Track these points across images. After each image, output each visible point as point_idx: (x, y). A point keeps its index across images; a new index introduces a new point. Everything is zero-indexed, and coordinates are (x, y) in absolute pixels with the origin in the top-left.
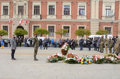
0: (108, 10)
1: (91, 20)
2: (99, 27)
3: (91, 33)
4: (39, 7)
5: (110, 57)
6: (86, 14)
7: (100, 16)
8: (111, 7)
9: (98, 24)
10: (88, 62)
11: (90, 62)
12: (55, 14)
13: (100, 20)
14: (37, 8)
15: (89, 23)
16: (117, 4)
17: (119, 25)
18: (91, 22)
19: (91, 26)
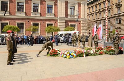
0: (72, 10)
1: (58, 18)
2: (66, 24)
3: (60, 30)
4: (7, 4)
5: (89, 51)
6: (53, 12)
7: (66, 15)
8: (74, 7)
9: (65, 22)
10: (73, 56)
11: (75, 56)
12: (24, 11)
13: (66, 18)
14: (4, 5)
15: (57, 20)
16: (79, 5)
17: (82, 23)
18: (59, 20)
19: (59, 23)
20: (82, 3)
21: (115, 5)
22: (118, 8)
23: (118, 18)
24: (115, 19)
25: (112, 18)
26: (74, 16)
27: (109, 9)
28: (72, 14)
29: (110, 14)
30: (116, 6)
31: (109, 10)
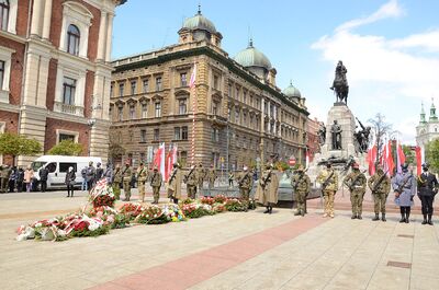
0: (68, 88)
1: (23, 108)
2: (46, 131)
6: (6, 87)
7: (50, 102)
8: (75, 80)
13: (48, 112)
15: (17, 116)
16: (90, 76)
17: (93, 131)
18: (24, 115)
19: (22, 126)
20: (97, 73)
21: (173, 91)
22: (180, 100)
23: (180, 125)
24: (171, 126)
25: (165, 123)
26: (74, 108)
27: (158, 99)
28: (67, 102)
29: (158, 113)
30: (177, 94)
31: (157, 101)
